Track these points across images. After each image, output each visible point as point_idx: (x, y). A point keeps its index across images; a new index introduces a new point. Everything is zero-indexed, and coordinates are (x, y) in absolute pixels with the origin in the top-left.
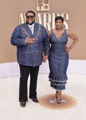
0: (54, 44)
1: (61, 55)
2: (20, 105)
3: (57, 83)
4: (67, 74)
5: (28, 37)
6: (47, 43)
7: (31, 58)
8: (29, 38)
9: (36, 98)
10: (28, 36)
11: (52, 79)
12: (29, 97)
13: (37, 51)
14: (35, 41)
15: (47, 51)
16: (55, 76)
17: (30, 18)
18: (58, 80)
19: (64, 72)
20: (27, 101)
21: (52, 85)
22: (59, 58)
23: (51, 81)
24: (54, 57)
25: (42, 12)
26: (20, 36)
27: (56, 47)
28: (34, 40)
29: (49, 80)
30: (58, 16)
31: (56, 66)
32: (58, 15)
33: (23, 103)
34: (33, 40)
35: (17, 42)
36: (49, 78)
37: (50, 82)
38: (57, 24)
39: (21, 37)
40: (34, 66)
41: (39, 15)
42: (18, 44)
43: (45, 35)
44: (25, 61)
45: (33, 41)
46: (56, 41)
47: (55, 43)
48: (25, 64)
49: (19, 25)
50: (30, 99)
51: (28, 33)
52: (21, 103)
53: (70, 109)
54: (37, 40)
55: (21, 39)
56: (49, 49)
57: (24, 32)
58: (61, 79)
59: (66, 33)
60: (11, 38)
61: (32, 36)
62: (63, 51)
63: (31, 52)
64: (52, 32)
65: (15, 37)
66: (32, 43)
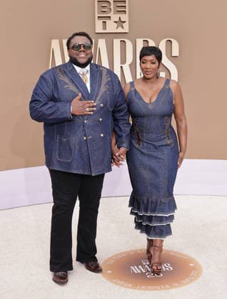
0: (139, 118)
1: (159, 146)
2: (54, 280)
3: (150, 219)
4: (174, 196)
5: (78, 98)
6: (122, 116)
7: (86, 154)
8: (80, 100)
9: (95, 260)
10: (77, 95)
11: (139, 209)
12: (77, 260)
13: (102, 135)
14: (95, 109)
15: (124, 135)
16: (145, 202)
17: (82, 49)
18: (154, 211)
19: (168, 191)
20: (71, 269)
21: (139, 226)
22: (153, 153)
23: (136, 214)
24: (142, 153)
25: (110, 36)
27: (145, 125)
28: (93, 107)
29: (132, 213)
31: (146, 174)
32: (152, 44)
33: (60, 274)
34: (91, 105)
35: (49, 112)
36: (130, 206)
37: (134, 217)
39: (59, 99)
40: (93, 175)
41: (102, 44)
42: (52, 117)
43: (118, 93)
44: (69, 161)
45: (91, 109)
46: (144, 111)
47: (141, 117)
48: (72, 168)
49: (50, 68)
50: (78, 262)
51: (78, 88)
52: (55, 275)
53: (184, 288)
54: (102, 105)
55: (58, 104)
56: (128, 129)
57: (66, 86)
59: (169, 89)
60: (31, 102)
61: (87, 96)
62: (163, 137)
63: (85, 138)
64: (133, 89)
65: (43, 100)
66: (89, 113)
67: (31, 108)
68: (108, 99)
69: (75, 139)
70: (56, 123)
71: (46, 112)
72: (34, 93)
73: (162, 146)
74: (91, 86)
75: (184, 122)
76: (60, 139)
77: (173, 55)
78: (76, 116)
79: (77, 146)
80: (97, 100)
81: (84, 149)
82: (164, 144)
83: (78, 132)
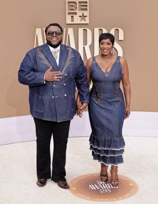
5: (50, 69)
6: (83, 81)
7: (54, 107)
8: (51, 71)
10: (49, 68)
11: (98, 145)
13: (65, 95)
16: (103, 140)
17: (55, 35)
22: (108, 107)
25: (76, 26)
26: (35, 67)
28: (60, 76)
30: (104, 33)
32: (105, 31)
34: (59, 74)
35: (30, 79)
38: (102, 46)
39: (37, 70)
42: (32, 82)
44: (43, 112)
45: (59, 77)
48: (44, 117)
51: (50, 62)
54: (66, 75)
55: (37, 74)
57: (43, 61)
58: (115, 144)
59: (120, 63)
61: (56, 68)
62: (114, 96)
63: (53, 97)
64: (95, 62)
65: (27, 70)
66: (57, 80)
67: (19, 76)
68: (71, 70)
69: (47, 97)
70: (36, 86)
71: (28, 79)
72: (21, 65)
73: (114, 102)
74: (60, 61)
75: (128, 85)
76: (38, 97)
77: (120, 39)
78: (48, 82)
79: (48, 102)
80: (63, 71)
81: (53, 104)
82: (115, 100)
83: (49, 93)
